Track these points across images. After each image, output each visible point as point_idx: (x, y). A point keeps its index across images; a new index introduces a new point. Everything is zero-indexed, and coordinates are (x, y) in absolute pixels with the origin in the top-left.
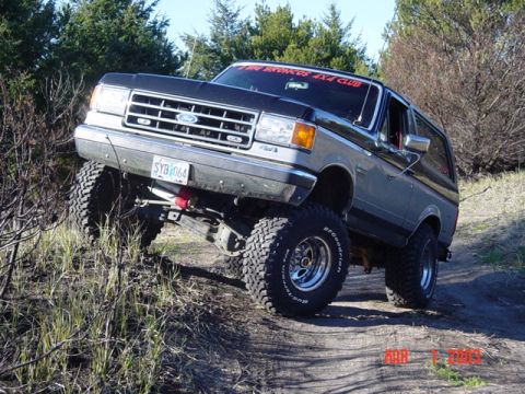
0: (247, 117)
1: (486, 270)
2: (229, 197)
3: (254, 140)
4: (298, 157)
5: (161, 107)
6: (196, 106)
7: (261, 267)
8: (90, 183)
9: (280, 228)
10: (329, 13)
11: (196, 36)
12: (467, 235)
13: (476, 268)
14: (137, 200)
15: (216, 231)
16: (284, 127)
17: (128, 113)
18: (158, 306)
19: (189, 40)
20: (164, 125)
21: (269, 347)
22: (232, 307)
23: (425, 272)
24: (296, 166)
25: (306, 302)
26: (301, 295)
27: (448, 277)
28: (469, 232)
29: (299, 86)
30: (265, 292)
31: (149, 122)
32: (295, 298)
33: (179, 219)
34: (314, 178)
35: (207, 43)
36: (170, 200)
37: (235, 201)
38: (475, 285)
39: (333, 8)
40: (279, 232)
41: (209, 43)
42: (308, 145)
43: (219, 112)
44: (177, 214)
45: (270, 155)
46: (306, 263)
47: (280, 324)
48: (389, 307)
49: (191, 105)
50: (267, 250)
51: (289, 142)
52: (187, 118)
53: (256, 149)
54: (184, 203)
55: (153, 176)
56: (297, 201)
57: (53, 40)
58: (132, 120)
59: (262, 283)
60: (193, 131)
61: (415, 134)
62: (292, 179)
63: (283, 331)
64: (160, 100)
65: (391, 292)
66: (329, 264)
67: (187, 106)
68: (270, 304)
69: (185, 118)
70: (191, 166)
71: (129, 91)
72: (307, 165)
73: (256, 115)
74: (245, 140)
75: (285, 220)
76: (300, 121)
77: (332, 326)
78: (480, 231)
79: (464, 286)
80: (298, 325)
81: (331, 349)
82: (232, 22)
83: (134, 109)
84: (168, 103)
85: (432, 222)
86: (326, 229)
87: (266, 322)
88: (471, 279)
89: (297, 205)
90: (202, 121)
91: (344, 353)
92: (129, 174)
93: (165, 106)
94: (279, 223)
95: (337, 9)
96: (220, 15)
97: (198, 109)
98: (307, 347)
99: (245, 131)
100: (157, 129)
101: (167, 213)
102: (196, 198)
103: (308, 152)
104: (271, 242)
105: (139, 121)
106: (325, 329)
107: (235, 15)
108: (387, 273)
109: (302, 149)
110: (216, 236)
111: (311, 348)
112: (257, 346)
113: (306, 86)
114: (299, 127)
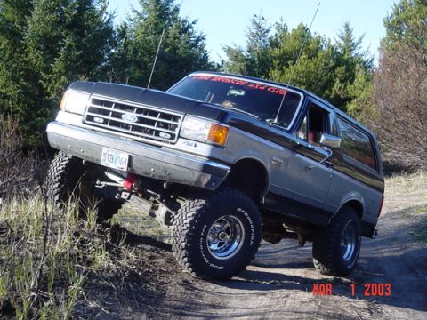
0: (176, 118)
1: (416, 246)
2: (160, 182)
3: (179, 136)
4: (212, 151)
5: (112, 109)
6: (138, 108)
7: (183, 239)
8: (61, 168)
9: (199, 208)
10: (343, 30)
11: (234, 48)
12: (409, 216)
13: (407, 244)
14: (98, 182)
15: (157, 208)
16: (203, 127)
17: (87, 113)
18: (93, 268)
19: (229, 51)
20: (113, 123)
21: (178, 304)
22: (161, 270)
23: (349, 247)
24: (211, 159)
25: (222, 268)
26: (218, 262)
27: (384, 250)
28: (412, 214)
29: (237, 93)
30: (186, 259)
31: (102, 120)
32: (212, 265)
33: (129, 198)
34: (228, 169)
35: (244, 54)
36: (120, 182)
37: (165, 185)
38: (403, 258)
39: (347, 26)
40: (197, 211)
41: (245, 53)
42: (221, 142)
43: (154, 114)
44: (128, 194)
45: (191, 149)
46: (223, 236)
47: (197, 285)
48: (315, 274)
49: (134, 108)
50: (188, 225)
51: (206, 139)
52: (130, 118)
53: (181, 144)
54: (129, 186)
55: (102, 164)
56: (211, 186)
57: (113, 51)
58: (90, 118)
59: (184, 252)
60: (135, 128)
61: (329, 133)
62: (206, 169)
63: (196, 291)
64: (111, 103)
65: (317, 262)
66: (243, 238)
67: (130, 108)
68: (190, 269)
69: (129, 118)
70: (130, 156)
71: (88, 96)
72: (221, 158)
73: (182, 116)
74: (173, 136)
75: (203, 202)
76: (215, 122)
77: (242, 288)
78: (421, 214)
79: (393, 259)
80: (212, 287)
81: (230, 308)
82: (265, 36)
83: (91, 110)
84: (117, 105)
85: (354, 205)
86: (239, 209)
87: (186, 283)
88: (401, 253)
89: (213, 189)
90: (141, 120)
91: (238, 312)
92: (87, 162)
93: (115, 108)
94: (199, 204)
95: (350, 26)
96: (254, 31)
97: (140, 111)
98: (210, 305)
99: (174, 130)
100: (108, 126)
101: (120, 193)
102: (140, 182)
103: (222, 147)
104: (191, 219)
105: (96, 119)
106: (234, 291)
107: (267, 31)
108: (314, 246)
109: (216, 145)
110: (157, 213)
111: (214, 306)
112: (168, 303)
113: (243, 93)
114: (214, 127)
